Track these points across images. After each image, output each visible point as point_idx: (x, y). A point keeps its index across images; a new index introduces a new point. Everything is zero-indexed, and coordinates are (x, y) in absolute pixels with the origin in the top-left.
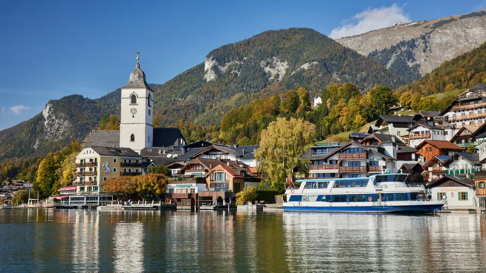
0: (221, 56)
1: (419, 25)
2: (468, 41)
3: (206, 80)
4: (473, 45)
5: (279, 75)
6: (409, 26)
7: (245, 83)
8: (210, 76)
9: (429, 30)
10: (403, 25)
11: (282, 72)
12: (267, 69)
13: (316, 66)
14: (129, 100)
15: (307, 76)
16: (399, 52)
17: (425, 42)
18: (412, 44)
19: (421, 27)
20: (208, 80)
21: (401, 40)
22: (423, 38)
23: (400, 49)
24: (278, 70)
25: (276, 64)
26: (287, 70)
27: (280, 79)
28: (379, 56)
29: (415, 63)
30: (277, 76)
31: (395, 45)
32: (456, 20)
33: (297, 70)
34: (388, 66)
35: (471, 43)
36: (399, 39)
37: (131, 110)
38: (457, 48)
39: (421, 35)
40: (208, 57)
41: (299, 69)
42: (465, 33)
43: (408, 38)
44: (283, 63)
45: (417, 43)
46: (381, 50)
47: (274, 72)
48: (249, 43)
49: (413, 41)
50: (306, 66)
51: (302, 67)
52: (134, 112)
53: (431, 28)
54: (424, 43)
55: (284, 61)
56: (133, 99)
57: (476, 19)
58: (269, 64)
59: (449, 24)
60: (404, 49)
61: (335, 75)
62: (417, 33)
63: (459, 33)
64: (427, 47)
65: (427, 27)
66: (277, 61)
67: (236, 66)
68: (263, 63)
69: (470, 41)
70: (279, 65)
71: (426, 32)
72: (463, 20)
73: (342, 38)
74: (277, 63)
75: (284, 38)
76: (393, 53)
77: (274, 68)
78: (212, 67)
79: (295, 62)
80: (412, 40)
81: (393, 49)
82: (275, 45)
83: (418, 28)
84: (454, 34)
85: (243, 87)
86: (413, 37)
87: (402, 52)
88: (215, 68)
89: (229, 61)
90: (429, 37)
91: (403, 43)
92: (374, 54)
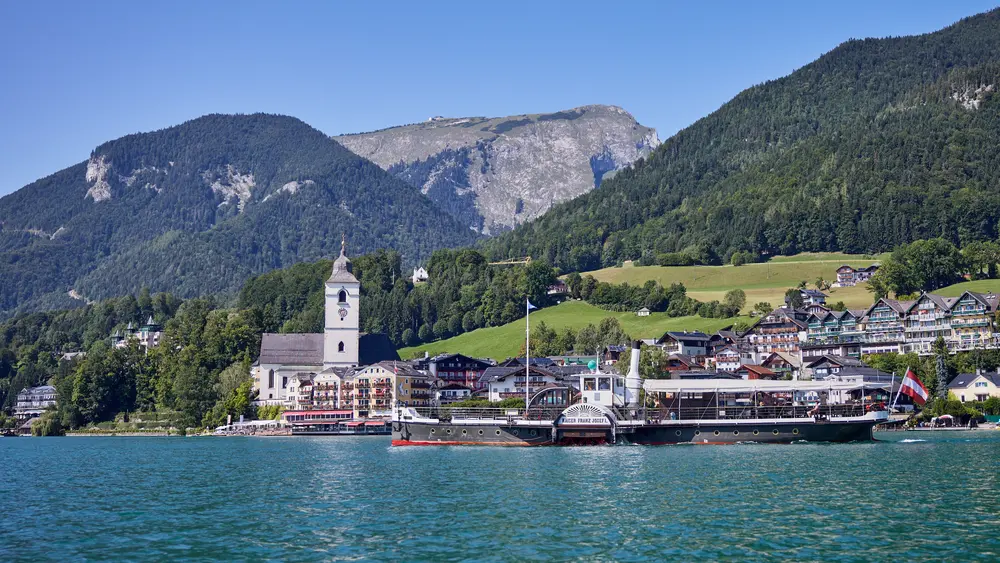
0: (122, 154)
1: (474, 124)
2: (551, 159)
3: (93, 199)
4: (560, 166)
5: (239, 200)
6: (455, 125)
7: (174, 209)
8: (100, 193)
9: (489, 135)
10: (447, 121)
11: (245, 193)
12: (216, 186)
13: (312, 187)
14: (337, 300)
15: (295, 205)
16: (442, 168)
17: (484, 156)
18: (463, 157)
19: (476, 129)
20: (97, 200)
21: (444, 147)
22: (481, 147)
23: (443, 164)
24: (236, 190)
25: (232, 178)
26: (253, 190)
27: (241, 206)
28: (407, 174)
29: (468, 190)
30: (235, 200)
31: (433, 155)
32: (533, 122)
33: (274, 194)
34: (424, 191)
35: (557, 163)
36: (440, 145)
37: (340, 311)
38: (534, 170)
39: (478, 143)
40: (96, 155)
41: (278, 191)
42: (547, 145)
43: (456, 145)
44: (244, 177)
45: (470, 156)
46: (410, 163)
47: (229, 193)
48: (177, 134)
49: (465, 151)
50: (292, 187)
51: (285, 188)
52: (343, 314)
53: (494, 131)
54: (482, 156)
55: (247, 174)
56: (342, 296)
57: (564, 124)
58: (220, 177)
59: (522, 128)
60: (451, 163)
61: (344, 207)
62: (471, 138)
63: (537, 145)
64: (487, 164)
65: (486, 129)
66: (235, 174)
67: (153, 177)
68: (207, 174)
69: (556, 159)
70: (238, 181)
71: (485, 138)
72: (544, 123)
73: (342, 135)
74: (235, 177)
75: (246, 131)
76: (431, 169)
77: (230, 185)
78: (106, 175)
79: (269, 178)
80: (463, 149)
81: (432, 163)
82: (229, 143)
83: (471, 130)
84: (531, 144)
85: (169, 216)
86: (463, 145)
87: (446, 169)
88: (109, 178)
89: (139, 166)
90: (490, 147)
91: (447, 154)
92: (400, 167)
